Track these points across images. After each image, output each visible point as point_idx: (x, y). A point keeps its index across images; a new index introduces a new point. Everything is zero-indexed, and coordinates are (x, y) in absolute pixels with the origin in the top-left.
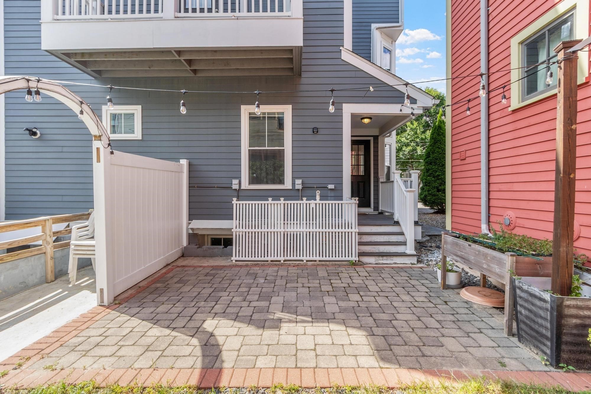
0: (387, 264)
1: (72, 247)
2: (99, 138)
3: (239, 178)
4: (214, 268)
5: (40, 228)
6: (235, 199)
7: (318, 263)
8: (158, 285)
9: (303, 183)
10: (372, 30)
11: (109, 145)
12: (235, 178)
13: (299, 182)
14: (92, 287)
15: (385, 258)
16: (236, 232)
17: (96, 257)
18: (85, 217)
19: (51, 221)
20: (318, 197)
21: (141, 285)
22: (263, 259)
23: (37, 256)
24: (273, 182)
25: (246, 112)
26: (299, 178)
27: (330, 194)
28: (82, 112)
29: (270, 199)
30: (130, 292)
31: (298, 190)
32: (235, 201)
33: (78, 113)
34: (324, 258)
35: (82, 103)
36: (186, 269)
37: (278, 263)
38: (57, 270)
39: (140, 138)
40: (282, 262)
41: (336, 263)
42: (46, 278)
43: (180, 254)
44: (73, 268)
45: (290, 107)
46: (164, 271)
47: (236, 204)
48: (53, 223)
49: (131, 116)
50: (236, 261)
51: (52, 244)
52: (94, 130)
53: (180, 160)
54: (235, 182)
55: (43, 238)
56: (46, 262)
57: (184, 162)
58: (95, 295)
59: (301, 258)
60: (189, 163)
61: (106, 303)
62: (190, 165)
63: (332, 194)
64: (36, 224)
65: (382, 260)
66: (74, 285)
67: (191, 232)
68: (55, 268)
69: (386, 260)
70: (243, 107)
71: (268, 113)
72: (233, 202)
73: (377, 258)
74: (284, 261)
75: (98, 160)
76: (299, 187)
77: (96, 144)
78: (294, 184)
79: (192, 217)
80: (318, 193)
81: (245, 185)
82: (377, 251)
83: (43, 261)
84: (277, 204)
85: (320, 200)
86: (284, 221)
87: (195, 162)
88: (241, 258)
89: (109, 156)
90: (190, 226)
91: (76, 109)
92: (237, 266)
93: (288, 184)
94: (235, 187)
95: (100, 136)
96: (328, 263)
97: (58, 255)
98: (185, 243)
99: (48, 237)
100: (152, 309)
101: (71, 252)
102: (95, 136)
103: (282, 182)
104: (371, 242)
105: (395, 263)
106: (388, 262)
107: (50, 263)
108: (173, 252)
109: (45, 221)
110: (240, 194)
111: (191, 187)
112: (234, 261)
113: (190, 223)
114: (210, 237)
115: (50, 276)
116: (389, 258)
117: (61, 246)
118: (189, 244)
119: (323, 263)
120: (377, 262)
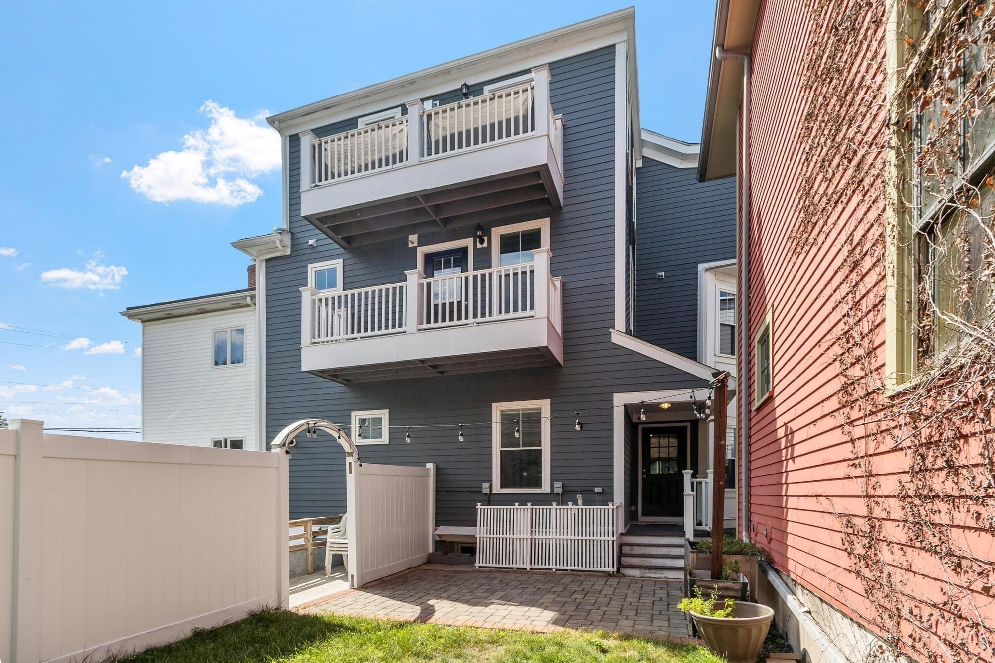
0: (655, 578)
1: (328, 544)
2: (351, 454)
3: (490, 481)
4: (455, 572)
5: (303, 528)
6: (479, 504)
7: (569, 572)
8: (399, 580)
9: (563, 487)
10: (699, 273)
11: (359, 459)
12: (485, 482)
13: (558, 485)
14: (345, 579)
15: (653, 571)
16: (480, 538)
17: (348, 553)
18: (337, 520)
19: (311, 522)
20: (580, 502)
21: (384, 579)
22: (507, 566)
23: (301, 551)
24: (529, 486)
25: (498, 410)
26: (558, 481)
27: (597, 498)
28: (339, 438)
29: (517, 504)
30: (374, 583)
31: (558, 494)
32: (479, 506)
33: (337, 438)
34: (576, 568)
35: (339, 430)
36: (428, 571)
37: (524, 570)
38: (315, 565)
39: (387, 442)
40: (528, 569)
41: (590, 573)
42: (308, 570)
43: (424, 560)
44: (329, 562)
45: (548, 402)
46: (407, 572)
47: (481, 509)
48: (313, 524)
49: (379, 420)
50: (479, 567)
51: (312, 542)
52: (347, 448)
53: (427, 464)
54: (485, 486)
55: (306, 536)
56: (307, 556)
57: (430, 466)
58: (348, 583)
59: (550, 567)
60: (436, 466)
61: (356, 586)
62: (438, 469)
63: (600, 498)
64: (300, 524)
65: (649, 573)
66: (329, 577)
67: (438, 538)
68: (314, 563)
69: (655, 573)
70: (494, 405)
71: (523, 410)
72: (477, 507)
73: (643, 571)
74: (531, 569)
75: (351, 472)
76: (560, 491)
77: (349, 459)
78: (552, 487)
79: (438, 523)
80: (579, 498)
81: (497, 489)
82: (648, 564)
83: (305, 555)
84: (524, 509)
85: (583, 504)
86: (532, 528)
87: (442, 465)
88: (484, 565)
89: (359, 468)
90: (437, 532)
91: (336, 435)
92: (479, 571)
93: (546, 488)
94: (485, 490)
95: (352, 453)
96: (580, 573)
97: (316, 552)
98: (431, 549)
99: (309, 536)
100: (391, 592)
101: (328, 548)
102: (348, 453)
103: (538, 484)
104: (644, 554)
105: (666, 578)
106: (656, 576)
107: (310, 558)
108: (418, 558)
109: (307, 521)
110: (490, 499)
111: (438, 491)
112: (477, 567)
113: (436, 529)
114: (460, 546)
115: (311, 569)
116: (658, 571)
117: (318, 544)
118: (436, 551)
119: (575, 573)
120: (642, 575)
